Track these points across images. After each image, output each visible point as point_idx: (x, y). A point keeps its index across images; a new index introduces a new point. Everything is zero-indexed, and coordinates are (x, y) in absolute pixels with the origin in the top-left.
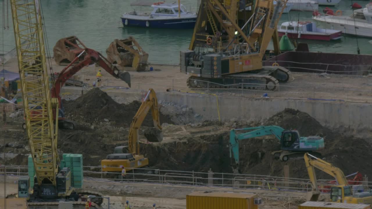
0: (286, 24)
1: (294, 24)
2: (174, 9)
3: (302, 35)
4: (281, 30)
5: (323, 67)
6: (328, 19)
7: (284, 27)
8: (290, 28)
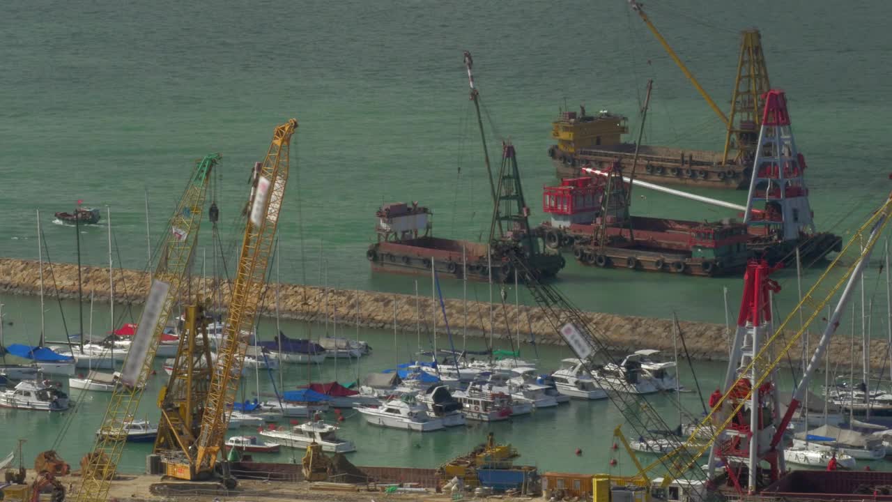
0: (233, 439)
1: (240, 439)
2: (142, 425)
3: (246, 448)
4: (229, 444)
5: (266, 475)
6: (273, 434)
7: (232, 441)
8: (237, 442)
